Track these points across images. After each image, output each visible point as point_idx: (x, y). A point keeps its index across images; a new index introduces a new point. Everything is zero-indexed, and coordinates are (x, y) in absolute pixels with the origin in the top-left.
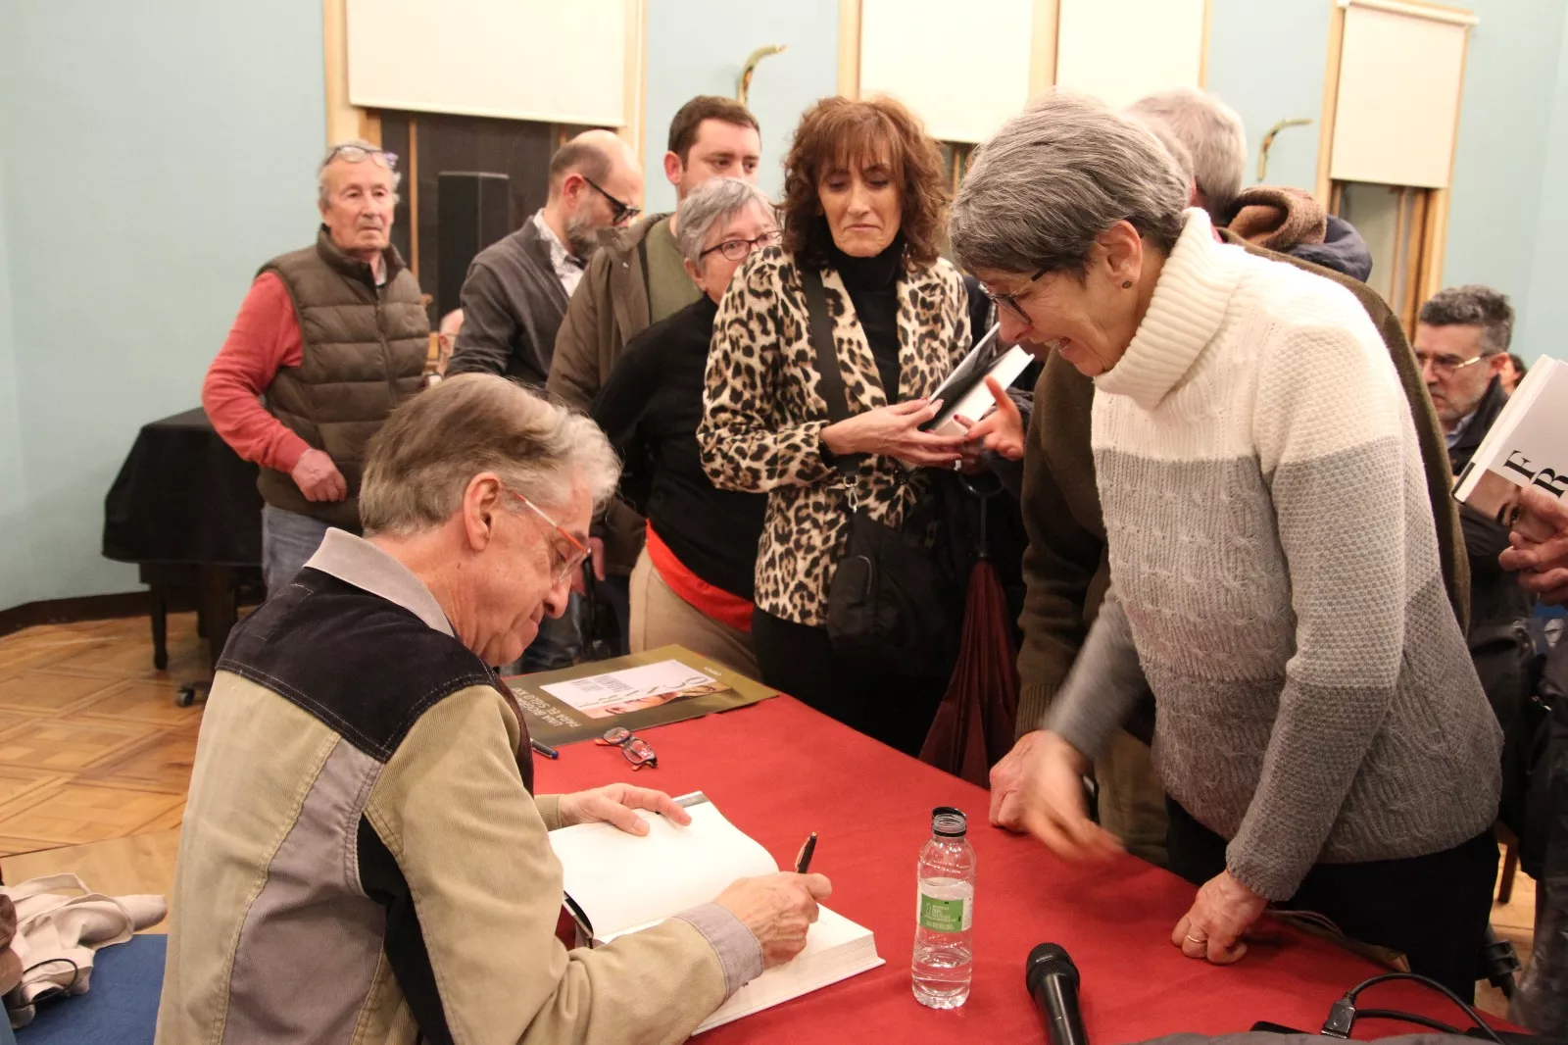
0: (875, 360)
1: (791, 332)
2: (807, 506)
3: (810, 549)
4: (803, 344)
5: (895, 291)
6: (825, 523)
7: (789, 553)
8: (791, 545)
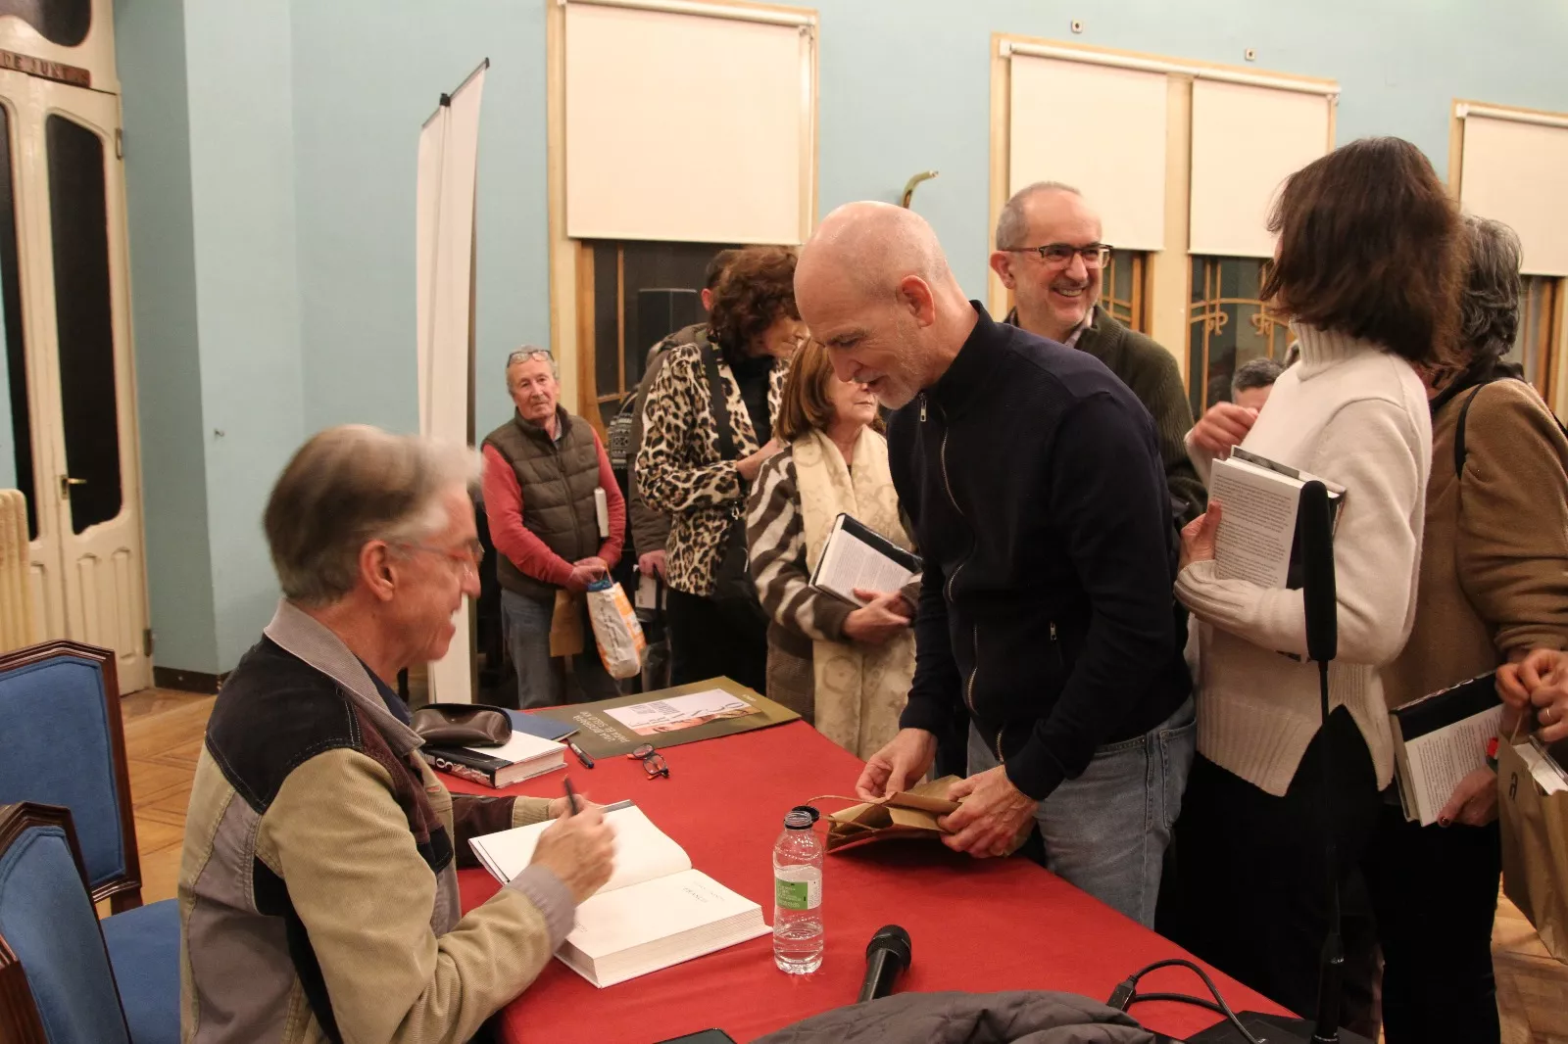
0: (753, 425)
1: (700, 405)
2: (701, 517)
3: (703, 545)
4: (706, 414)
5: (768, 378)
6: (713, 528)
7: (689, 549)
8: (691, 543)
